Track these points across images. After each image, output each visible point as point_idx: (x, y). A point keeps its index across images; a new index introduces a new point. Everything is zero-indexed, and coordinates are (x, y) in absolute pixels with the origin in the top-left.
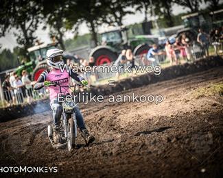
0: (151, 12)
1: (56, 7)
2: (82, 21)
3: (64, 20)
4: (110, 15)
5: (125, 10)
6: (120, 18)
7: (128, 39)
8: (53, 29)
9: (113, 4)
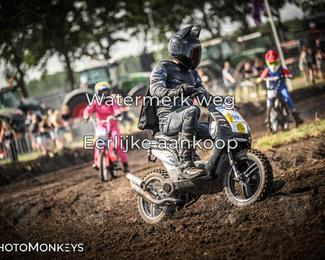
0: (153, 39)
1: (14, 33)
2: (52, 54)
3: (26, 52)
4: (92, 44)
5: (114, 36)
6: (108, 49)
7: (119, 78)
8: (9, 65)
9: (97, 28)
